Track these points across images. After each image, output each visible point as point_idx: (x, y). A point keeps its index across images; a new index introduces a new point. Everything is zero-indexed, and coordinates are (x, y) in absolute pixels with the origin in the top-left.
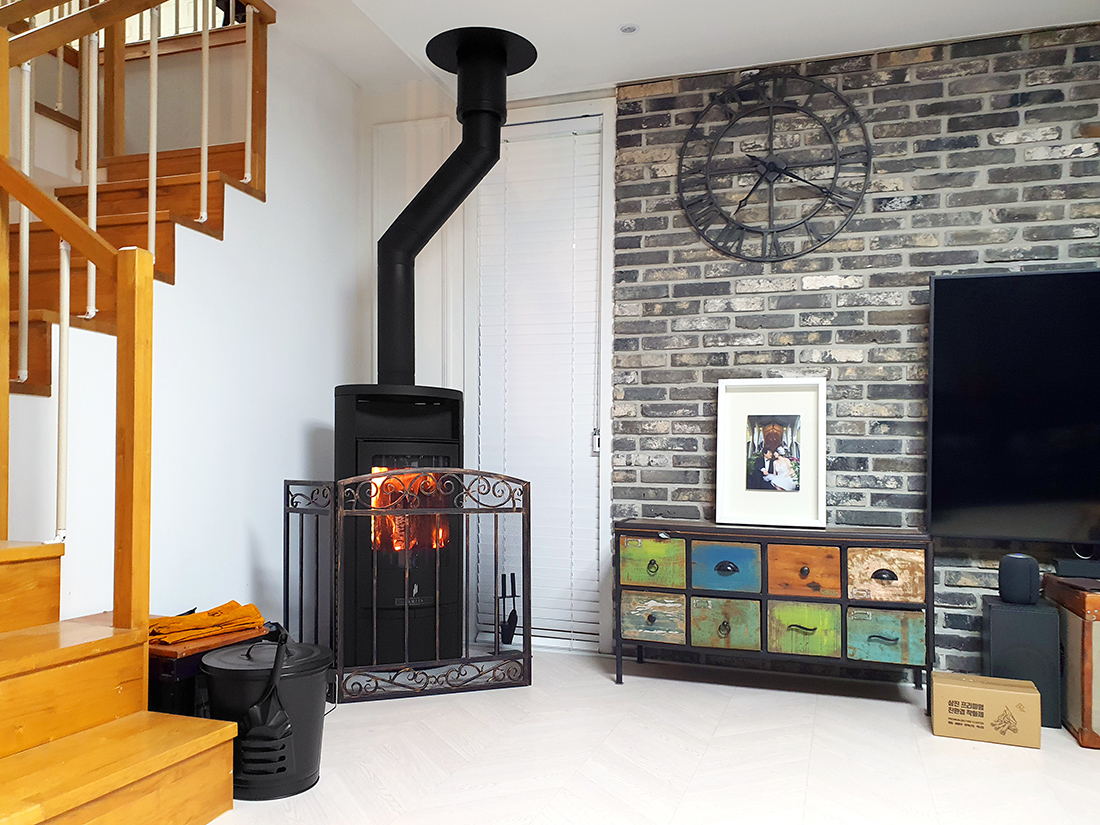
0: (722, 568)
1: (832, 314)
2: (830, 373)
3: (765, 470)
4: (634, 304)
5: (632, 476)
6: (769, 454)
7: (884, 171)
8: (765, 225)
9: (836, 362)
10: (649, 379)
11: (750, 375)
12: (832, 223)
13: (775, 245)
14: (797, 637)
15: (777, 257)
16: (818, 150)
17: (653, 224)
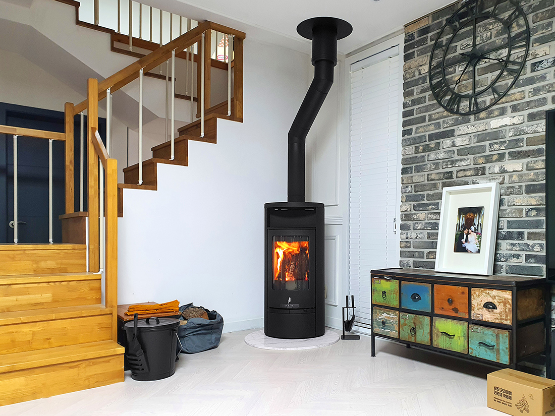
0: (414, 297)
1: (505, 142)
2: (504, 179)
3: (463, 241)
4: (410, 147)
5: (409, 245)
6: (466, 231)
7: (537, 44)
8: (471, 92)
9: (507, 172)
10: (417, 189)
11: (463, 184)
12: (506, 84)
13: (476, 104)
14: (445, 339)
16: (500, 39)
17: (419, 101)
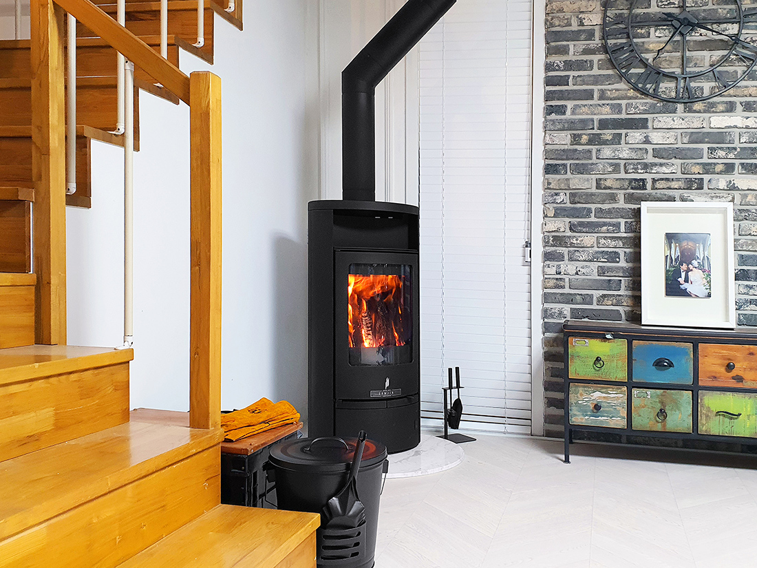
0: (659, 364)
1: (735, 149)
2: (733, 198)
3: (681, 280)
4: (563, 134)
5: (562, 283)
6: (684, 267)
8: (678, 71)
9: (739, 190)
10: (577, 199)
11: (666, 199)
12: (736, 72)
13: (687, 89)
14: (723, 421)
15: (689, 99)
16: (725, 9)
17: (580, 65)
